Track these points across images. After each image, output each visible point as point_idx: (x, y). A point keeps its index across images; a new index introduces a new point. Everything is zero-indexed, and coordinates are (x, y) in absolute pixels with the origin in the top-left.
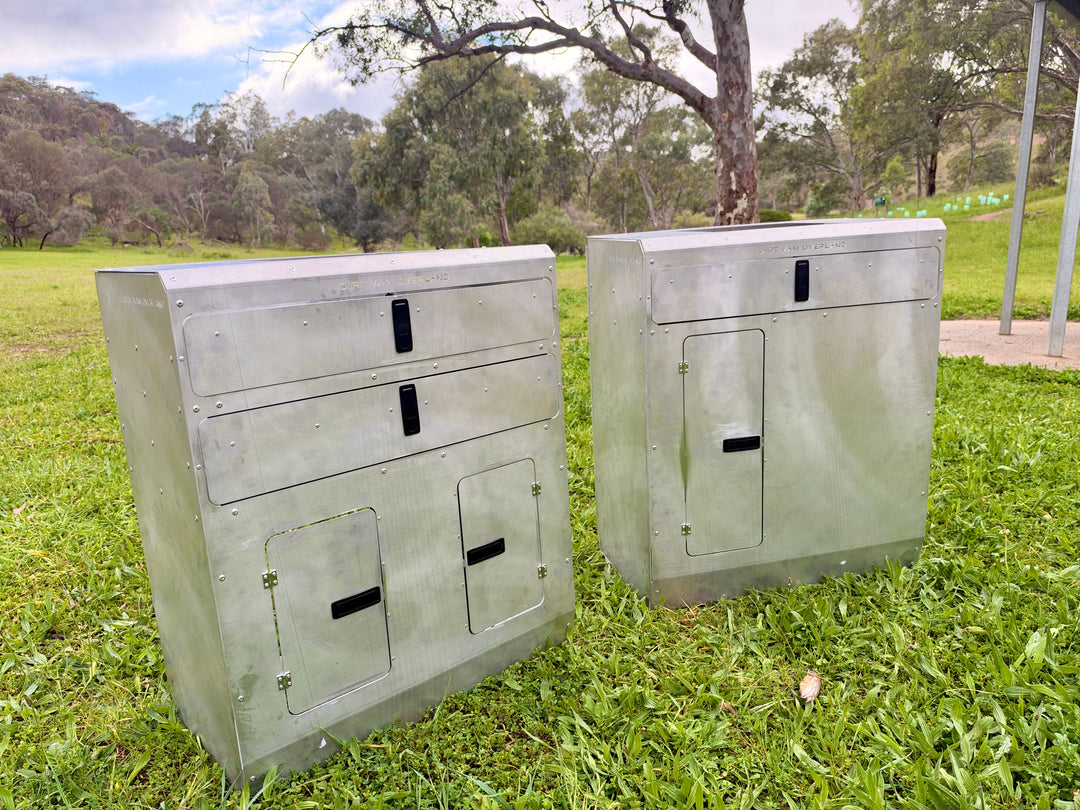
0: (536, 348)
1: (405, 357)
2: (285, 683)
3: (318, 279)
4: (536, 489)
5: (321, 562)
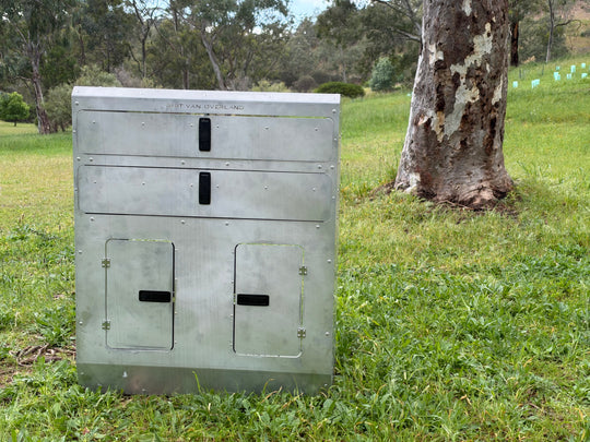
0: (316, 168)
1: (205, 154)
2: (106, 326)
3: (154, 100)
4: (303, 271)
5: (137, 264)
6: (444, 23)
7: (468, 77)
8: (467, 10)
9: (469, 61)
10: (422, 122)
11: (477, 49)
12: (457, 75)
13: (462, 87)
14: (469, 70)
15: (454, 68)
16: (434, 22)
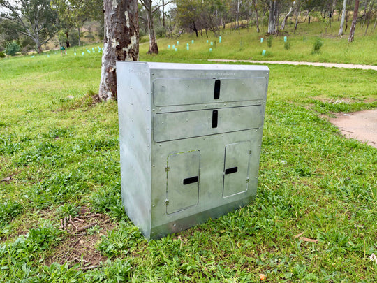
0: (258, 102)
1: (216, 101)
2: (167, 203)
3: (195, 70)
4: (250, 152)
5: (182, 166)
6: (119, 30)
7: (129, 53)
8: (128, 26)
9: (129, 46)
10: (111, 71)
11: (132, 42)
12: (125, 52)
13: (127, 57)
14: (130, 50)
15: (124, 49)
16: (114, 30)
